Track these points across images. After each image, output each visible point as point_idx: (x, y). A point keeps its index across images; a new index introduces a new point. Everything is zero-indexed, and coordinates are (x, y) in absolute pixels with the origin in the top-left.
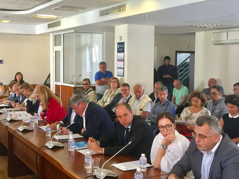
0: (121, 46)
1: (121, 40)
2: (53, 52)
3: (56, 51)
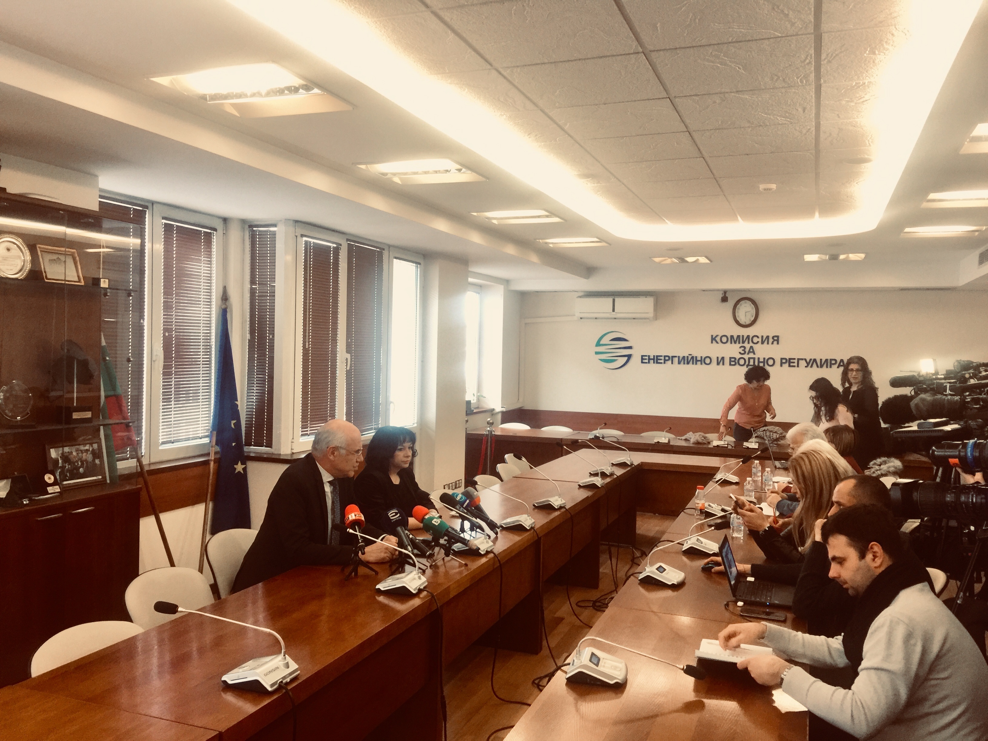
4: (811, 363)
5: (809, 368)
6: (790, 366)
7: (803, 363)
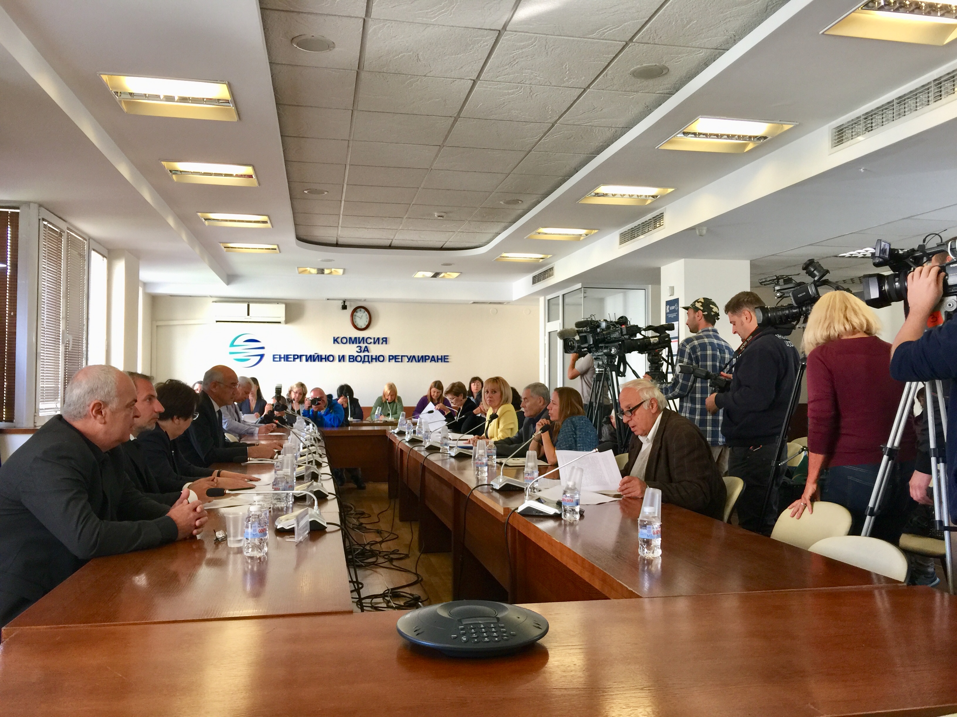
0: (673, 308)
1: (672, 295)
2: (545, 335)
3: (550, 333)
4: (412, 359)
5: (410, 363)
6: (395, 361)
7: (406, 359)
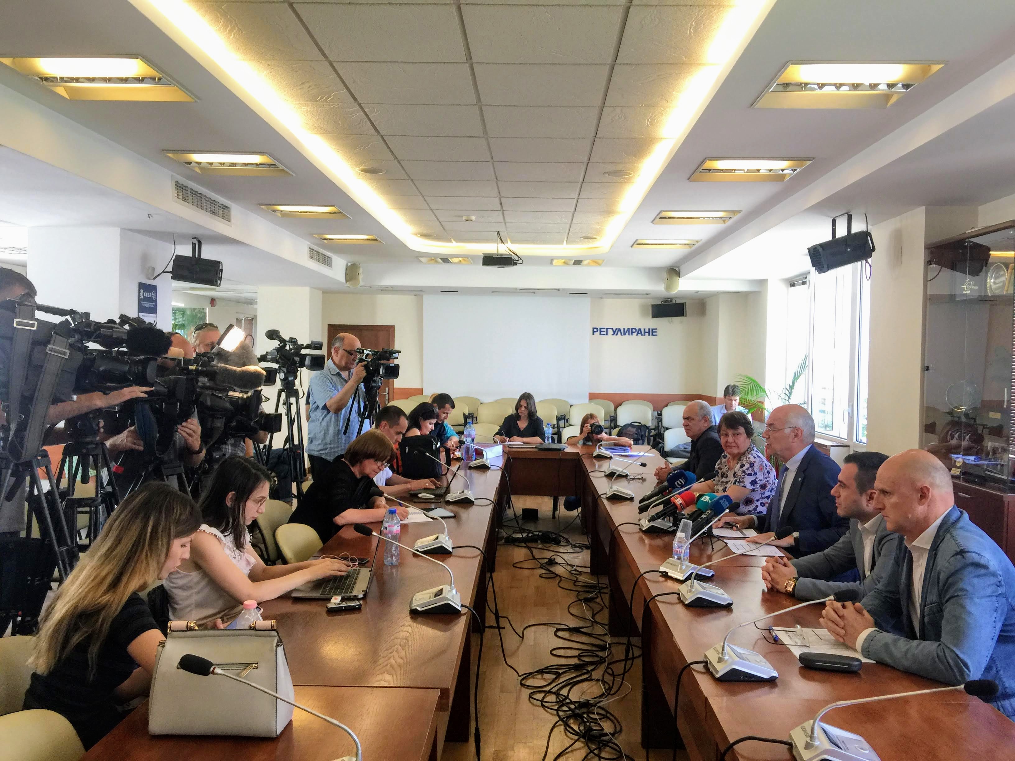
4: (616, 332)
5: (615, 336)
6: (601, 334)
7: (610, 332)
